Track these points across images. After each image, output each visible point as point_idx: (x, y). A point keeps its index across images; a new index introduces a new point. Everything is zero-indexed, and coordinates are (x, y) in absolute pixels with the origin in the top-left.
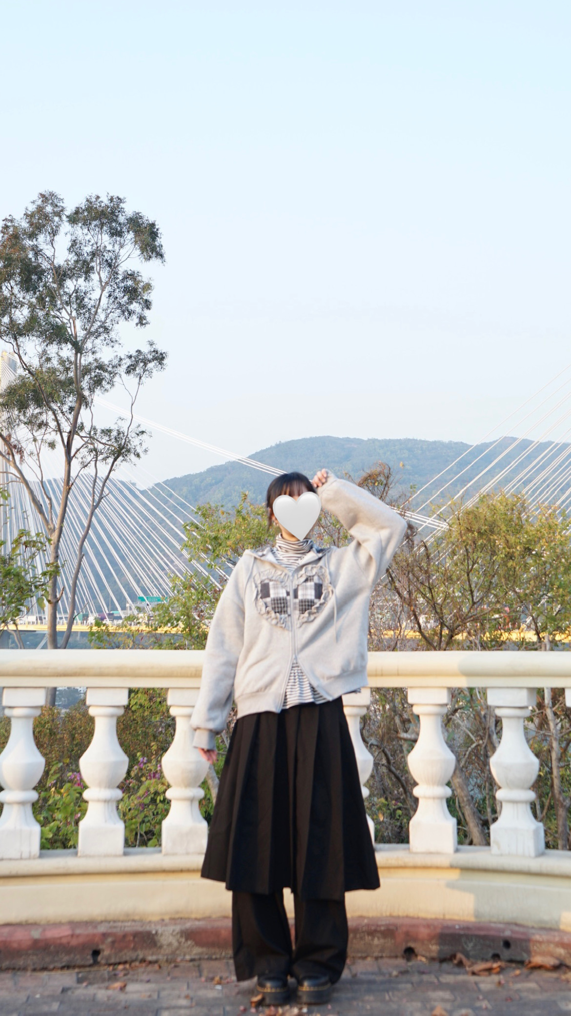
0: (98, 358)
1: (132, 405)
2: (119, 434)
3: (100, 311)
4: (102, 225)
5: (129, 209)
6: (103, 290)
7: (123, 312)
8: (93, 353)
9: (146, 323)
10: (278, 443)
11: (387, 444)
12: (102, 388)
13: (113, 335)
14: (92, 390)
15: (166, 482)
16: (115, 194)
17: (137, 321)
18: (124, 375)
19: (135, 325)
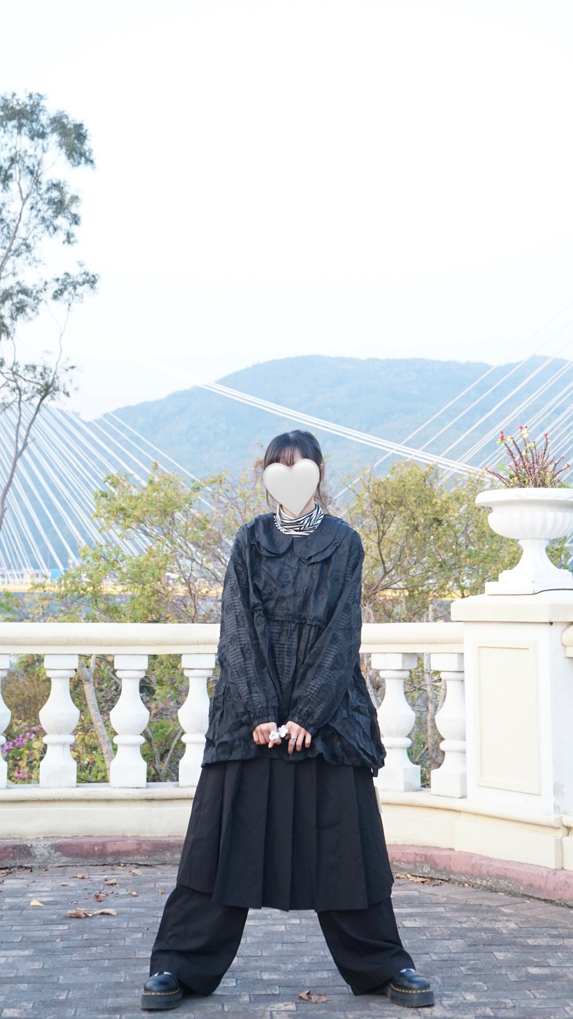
0: (21, 281)
1: (61, 336)
2: (45, 369)
3: (20, 225)
4: (20, 127)
5: (50, 109)
6: (24, 201)
7: (48, 227)
8: (14, 274)
9: (75, 242)
10: (256, 364)
11: (390, 365)
12: (25, 316)
13: (35, 253)
14: (13, 318)
15: (116, 413)
16: (34, 91)
17: (64, 238)
18: (51, 302)
19: (61, 243)
